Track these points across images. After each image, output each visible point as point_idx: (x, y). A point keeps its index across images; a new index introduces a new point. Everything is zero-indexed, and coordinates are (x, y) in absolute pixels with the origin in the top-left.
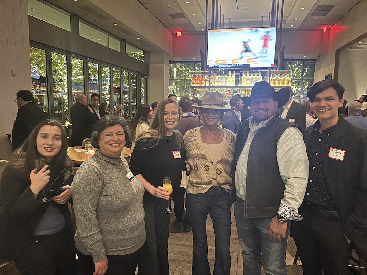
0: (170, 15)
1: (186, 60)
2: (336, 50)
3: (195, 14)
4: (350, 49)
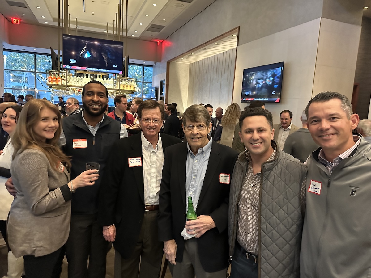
1: (25, 50)
2: (167, 61)
3: (39, 8)
4: (177, 62)
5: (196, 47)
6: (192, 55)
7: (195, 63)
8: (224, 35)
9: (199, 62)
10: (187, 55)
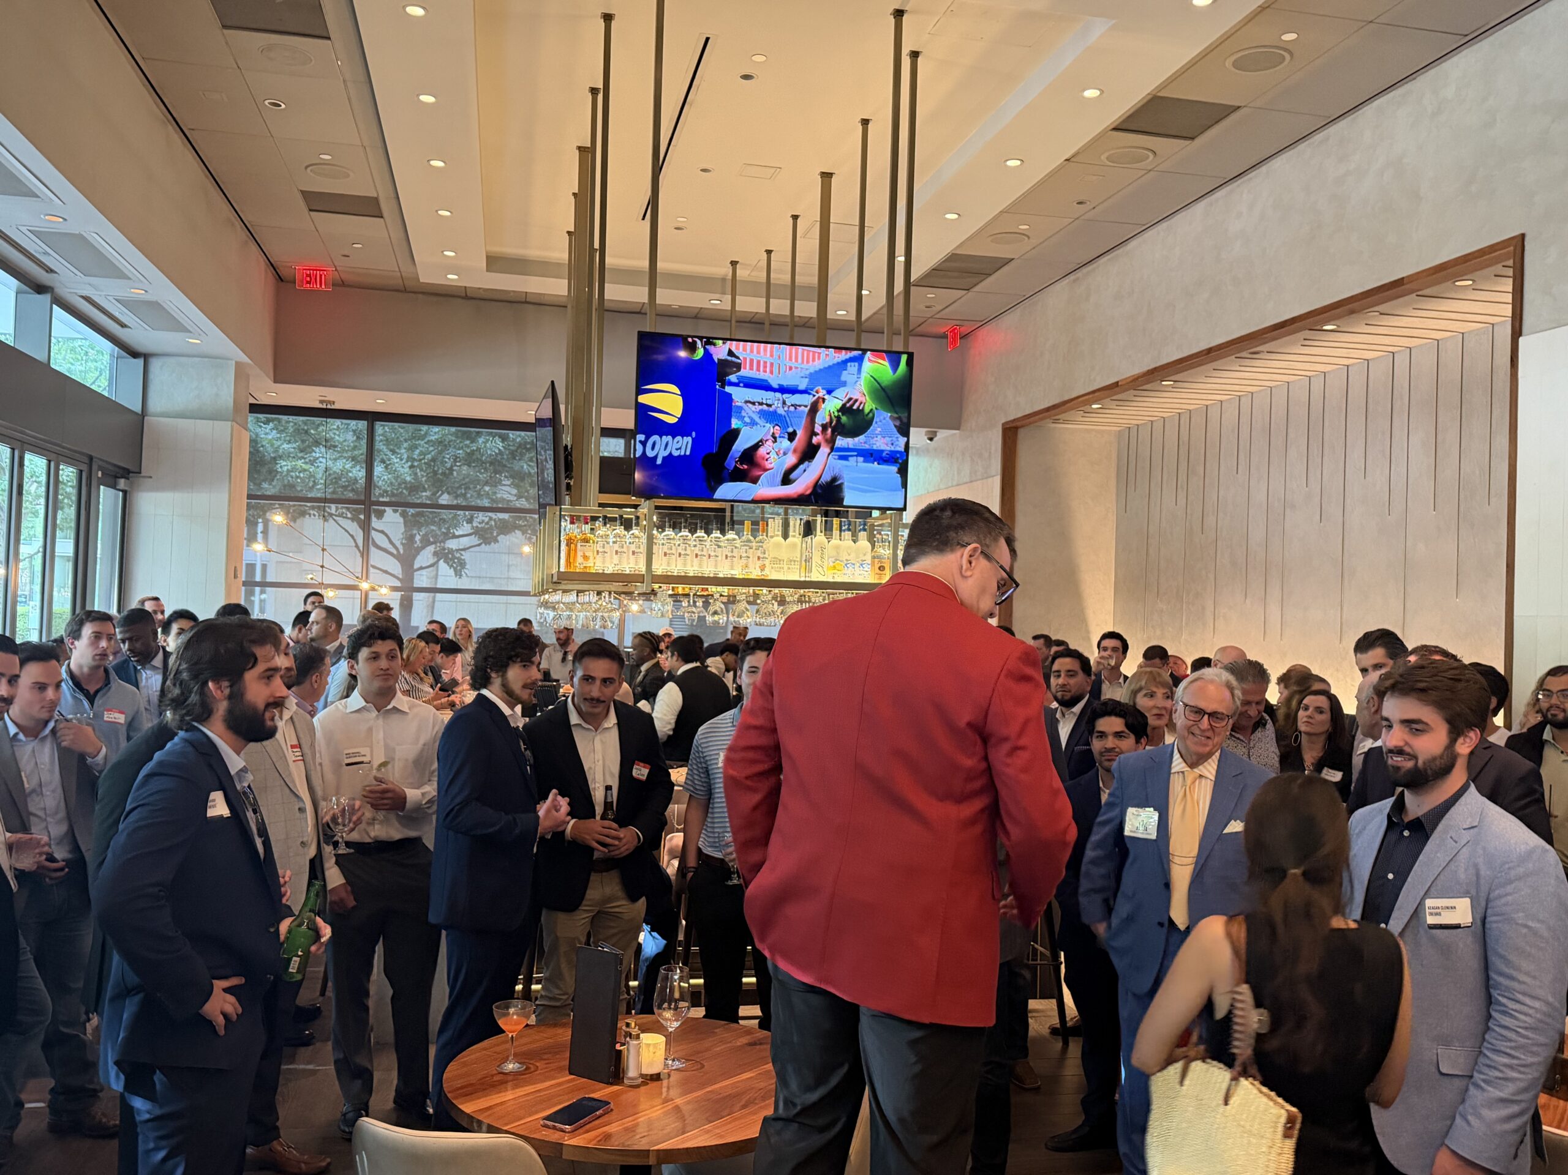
0: (307, 195)
1: (334, 403)
2: (1003, 424)
3: (448, 214)
4: (1056, 426)
5: (1209, 351)
6: (1160, 389)
7: (1158, 426)
8: (1403, 287)
9: (1185, 419)
10: (1132, 392)
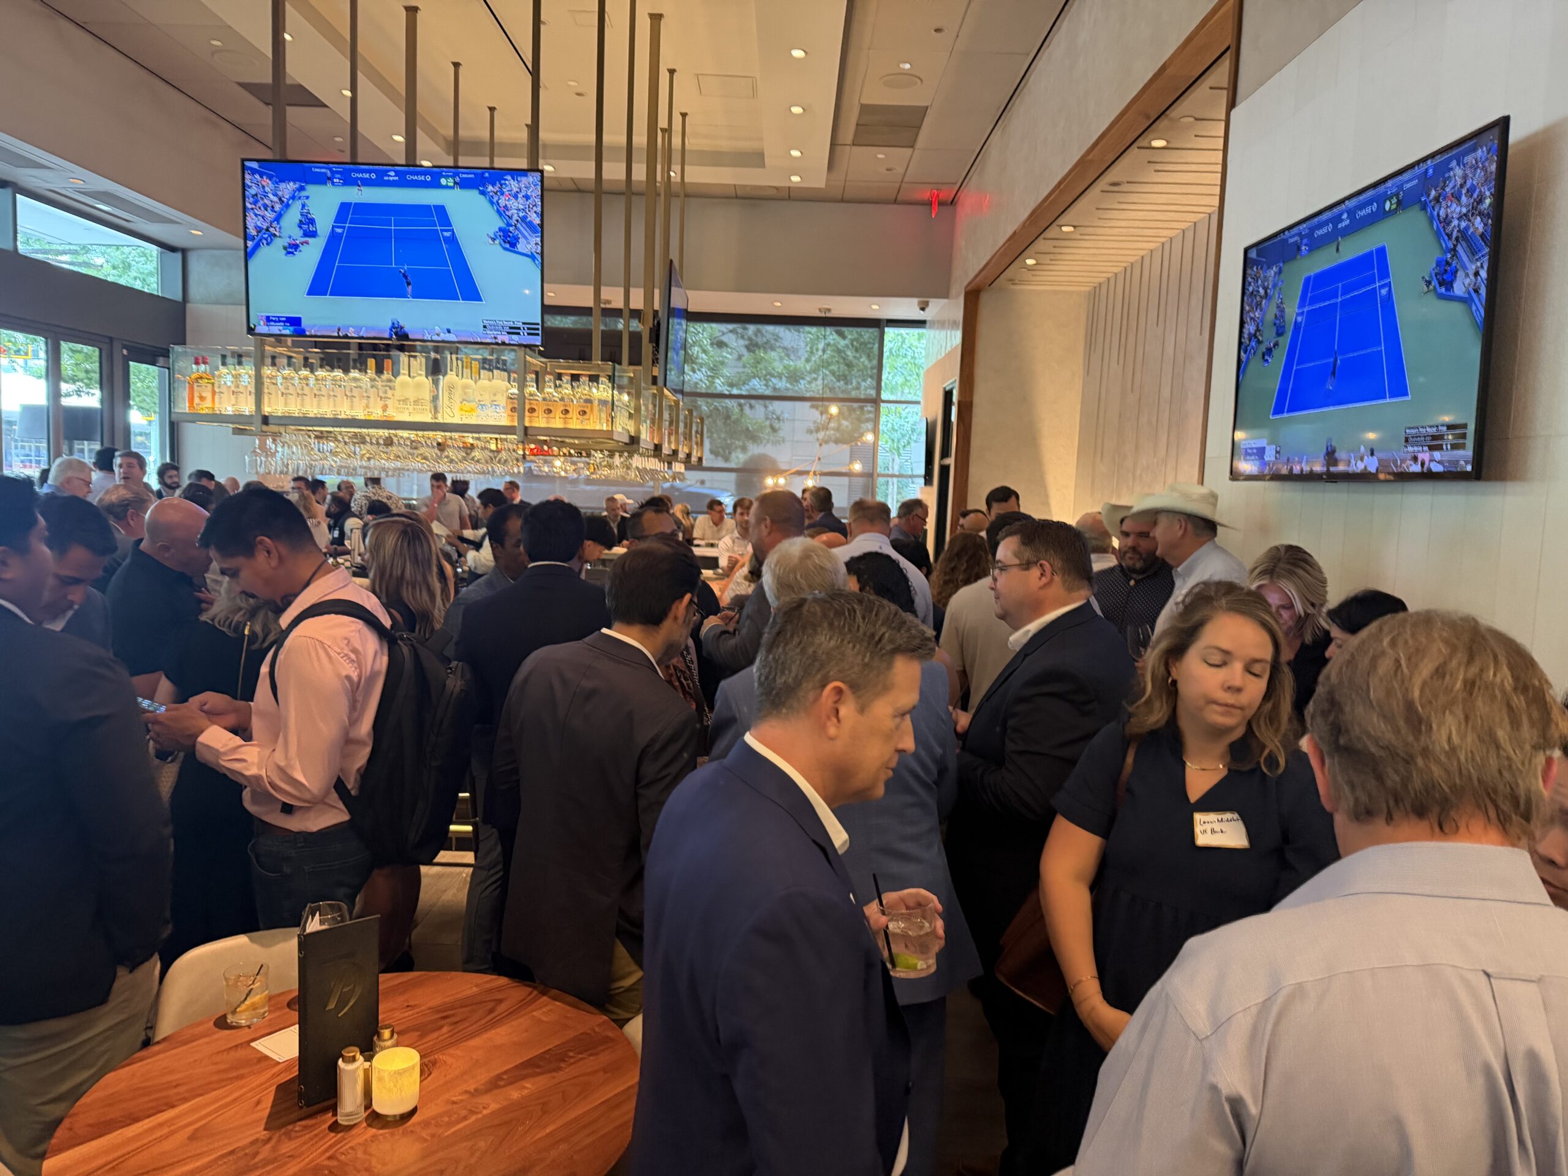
0: (245, 86)
2: (965, 289)
4: (1014, 287)
6: (1067, 238)
7: (1112, 282)
9: (1128, 271)
